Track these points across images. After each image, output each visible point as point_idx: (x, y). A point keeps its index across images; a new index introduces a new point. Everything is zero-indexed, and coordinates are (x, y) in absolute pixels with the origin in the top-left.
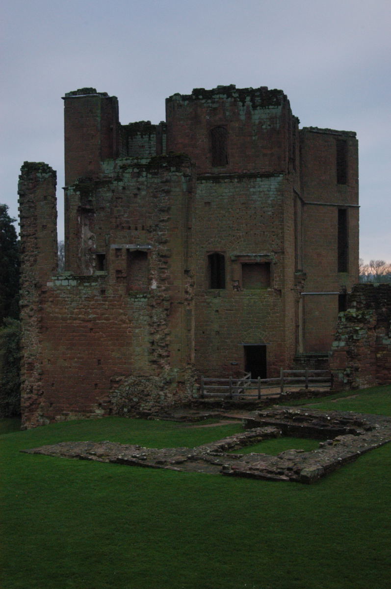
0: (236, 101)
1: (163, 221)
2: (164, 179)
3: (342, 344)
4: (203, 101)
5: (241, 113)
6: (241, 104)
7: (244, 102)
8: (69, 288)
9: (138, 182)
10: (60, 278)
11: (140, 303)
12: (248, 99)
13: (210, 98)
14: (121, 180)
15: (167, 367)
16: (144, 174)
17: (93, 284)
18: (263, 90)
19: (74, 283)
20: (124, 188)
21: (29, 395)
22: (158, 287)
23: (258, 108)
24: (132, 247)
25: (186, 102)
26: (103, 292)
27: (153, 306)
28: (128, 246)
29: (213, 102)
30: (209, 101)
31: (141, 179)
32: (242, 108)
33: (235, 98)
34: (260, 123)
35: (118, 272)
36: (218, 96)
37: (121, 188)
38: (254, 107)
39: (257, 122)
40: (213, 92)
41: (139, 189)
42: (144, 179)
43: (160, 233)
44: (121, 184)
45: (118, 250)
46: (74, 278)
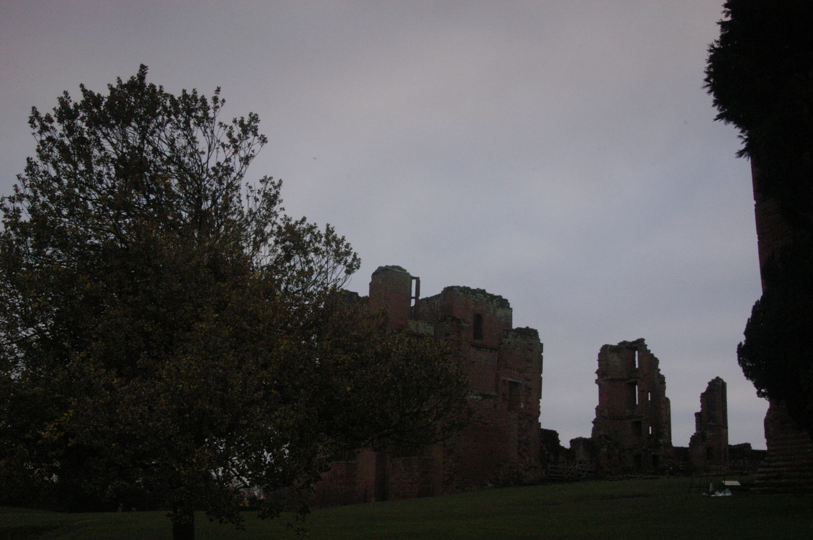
0: (488, 301)
1: (528, 367)
2: (530, 343)
3: (606, 450)
4: (471, 296)
5: (491, 308)
6: (491, 303)
7: (492, 302)
8: (477, 401)
9: (515, 341)
10: (472, 393)
11: (515, 416)
12: (495, 301)
13: (475, 295)
14: (507, 338)
15: (528, 458)
16: (519, 337)
17: (491, 400)
18: (500, 297)
19: (480, 398)
20: (509, 343)
21: (448, 473)
22: (525, 407)
23: (500, 308)
24: (511, 380)
25: (462, 294)
26: (495, 406)
27: (520, 419)
28: (509, 379)
29: (476, 298)
30: (474, 296)
31: (517, 340)
32: (491, 305)
33: (488, 299)
34: (500, 318)
35: (504, 395)
36: (479, 295)
37: (507, 343)
38: (498, 307)
39: (499, 316)
40: (474, 290)
41: (516, 345)
42: (519, 340)
43: (526, 374)
44: (507, 340)
45: (504, 381)
46: (480, 395)
